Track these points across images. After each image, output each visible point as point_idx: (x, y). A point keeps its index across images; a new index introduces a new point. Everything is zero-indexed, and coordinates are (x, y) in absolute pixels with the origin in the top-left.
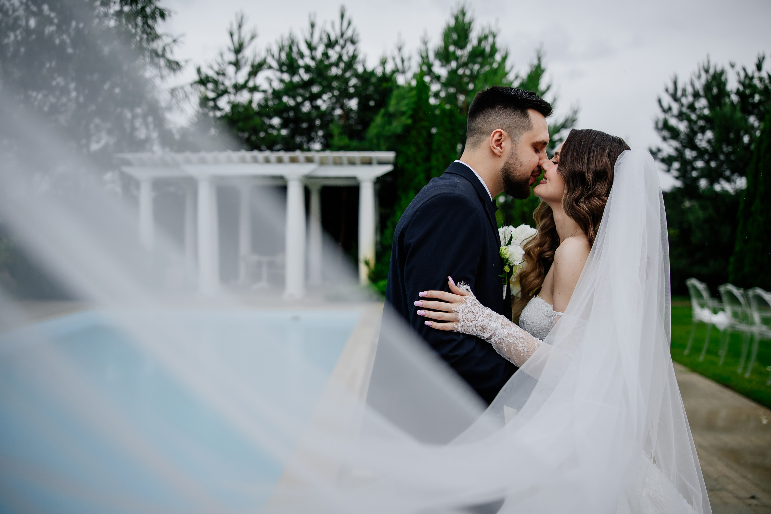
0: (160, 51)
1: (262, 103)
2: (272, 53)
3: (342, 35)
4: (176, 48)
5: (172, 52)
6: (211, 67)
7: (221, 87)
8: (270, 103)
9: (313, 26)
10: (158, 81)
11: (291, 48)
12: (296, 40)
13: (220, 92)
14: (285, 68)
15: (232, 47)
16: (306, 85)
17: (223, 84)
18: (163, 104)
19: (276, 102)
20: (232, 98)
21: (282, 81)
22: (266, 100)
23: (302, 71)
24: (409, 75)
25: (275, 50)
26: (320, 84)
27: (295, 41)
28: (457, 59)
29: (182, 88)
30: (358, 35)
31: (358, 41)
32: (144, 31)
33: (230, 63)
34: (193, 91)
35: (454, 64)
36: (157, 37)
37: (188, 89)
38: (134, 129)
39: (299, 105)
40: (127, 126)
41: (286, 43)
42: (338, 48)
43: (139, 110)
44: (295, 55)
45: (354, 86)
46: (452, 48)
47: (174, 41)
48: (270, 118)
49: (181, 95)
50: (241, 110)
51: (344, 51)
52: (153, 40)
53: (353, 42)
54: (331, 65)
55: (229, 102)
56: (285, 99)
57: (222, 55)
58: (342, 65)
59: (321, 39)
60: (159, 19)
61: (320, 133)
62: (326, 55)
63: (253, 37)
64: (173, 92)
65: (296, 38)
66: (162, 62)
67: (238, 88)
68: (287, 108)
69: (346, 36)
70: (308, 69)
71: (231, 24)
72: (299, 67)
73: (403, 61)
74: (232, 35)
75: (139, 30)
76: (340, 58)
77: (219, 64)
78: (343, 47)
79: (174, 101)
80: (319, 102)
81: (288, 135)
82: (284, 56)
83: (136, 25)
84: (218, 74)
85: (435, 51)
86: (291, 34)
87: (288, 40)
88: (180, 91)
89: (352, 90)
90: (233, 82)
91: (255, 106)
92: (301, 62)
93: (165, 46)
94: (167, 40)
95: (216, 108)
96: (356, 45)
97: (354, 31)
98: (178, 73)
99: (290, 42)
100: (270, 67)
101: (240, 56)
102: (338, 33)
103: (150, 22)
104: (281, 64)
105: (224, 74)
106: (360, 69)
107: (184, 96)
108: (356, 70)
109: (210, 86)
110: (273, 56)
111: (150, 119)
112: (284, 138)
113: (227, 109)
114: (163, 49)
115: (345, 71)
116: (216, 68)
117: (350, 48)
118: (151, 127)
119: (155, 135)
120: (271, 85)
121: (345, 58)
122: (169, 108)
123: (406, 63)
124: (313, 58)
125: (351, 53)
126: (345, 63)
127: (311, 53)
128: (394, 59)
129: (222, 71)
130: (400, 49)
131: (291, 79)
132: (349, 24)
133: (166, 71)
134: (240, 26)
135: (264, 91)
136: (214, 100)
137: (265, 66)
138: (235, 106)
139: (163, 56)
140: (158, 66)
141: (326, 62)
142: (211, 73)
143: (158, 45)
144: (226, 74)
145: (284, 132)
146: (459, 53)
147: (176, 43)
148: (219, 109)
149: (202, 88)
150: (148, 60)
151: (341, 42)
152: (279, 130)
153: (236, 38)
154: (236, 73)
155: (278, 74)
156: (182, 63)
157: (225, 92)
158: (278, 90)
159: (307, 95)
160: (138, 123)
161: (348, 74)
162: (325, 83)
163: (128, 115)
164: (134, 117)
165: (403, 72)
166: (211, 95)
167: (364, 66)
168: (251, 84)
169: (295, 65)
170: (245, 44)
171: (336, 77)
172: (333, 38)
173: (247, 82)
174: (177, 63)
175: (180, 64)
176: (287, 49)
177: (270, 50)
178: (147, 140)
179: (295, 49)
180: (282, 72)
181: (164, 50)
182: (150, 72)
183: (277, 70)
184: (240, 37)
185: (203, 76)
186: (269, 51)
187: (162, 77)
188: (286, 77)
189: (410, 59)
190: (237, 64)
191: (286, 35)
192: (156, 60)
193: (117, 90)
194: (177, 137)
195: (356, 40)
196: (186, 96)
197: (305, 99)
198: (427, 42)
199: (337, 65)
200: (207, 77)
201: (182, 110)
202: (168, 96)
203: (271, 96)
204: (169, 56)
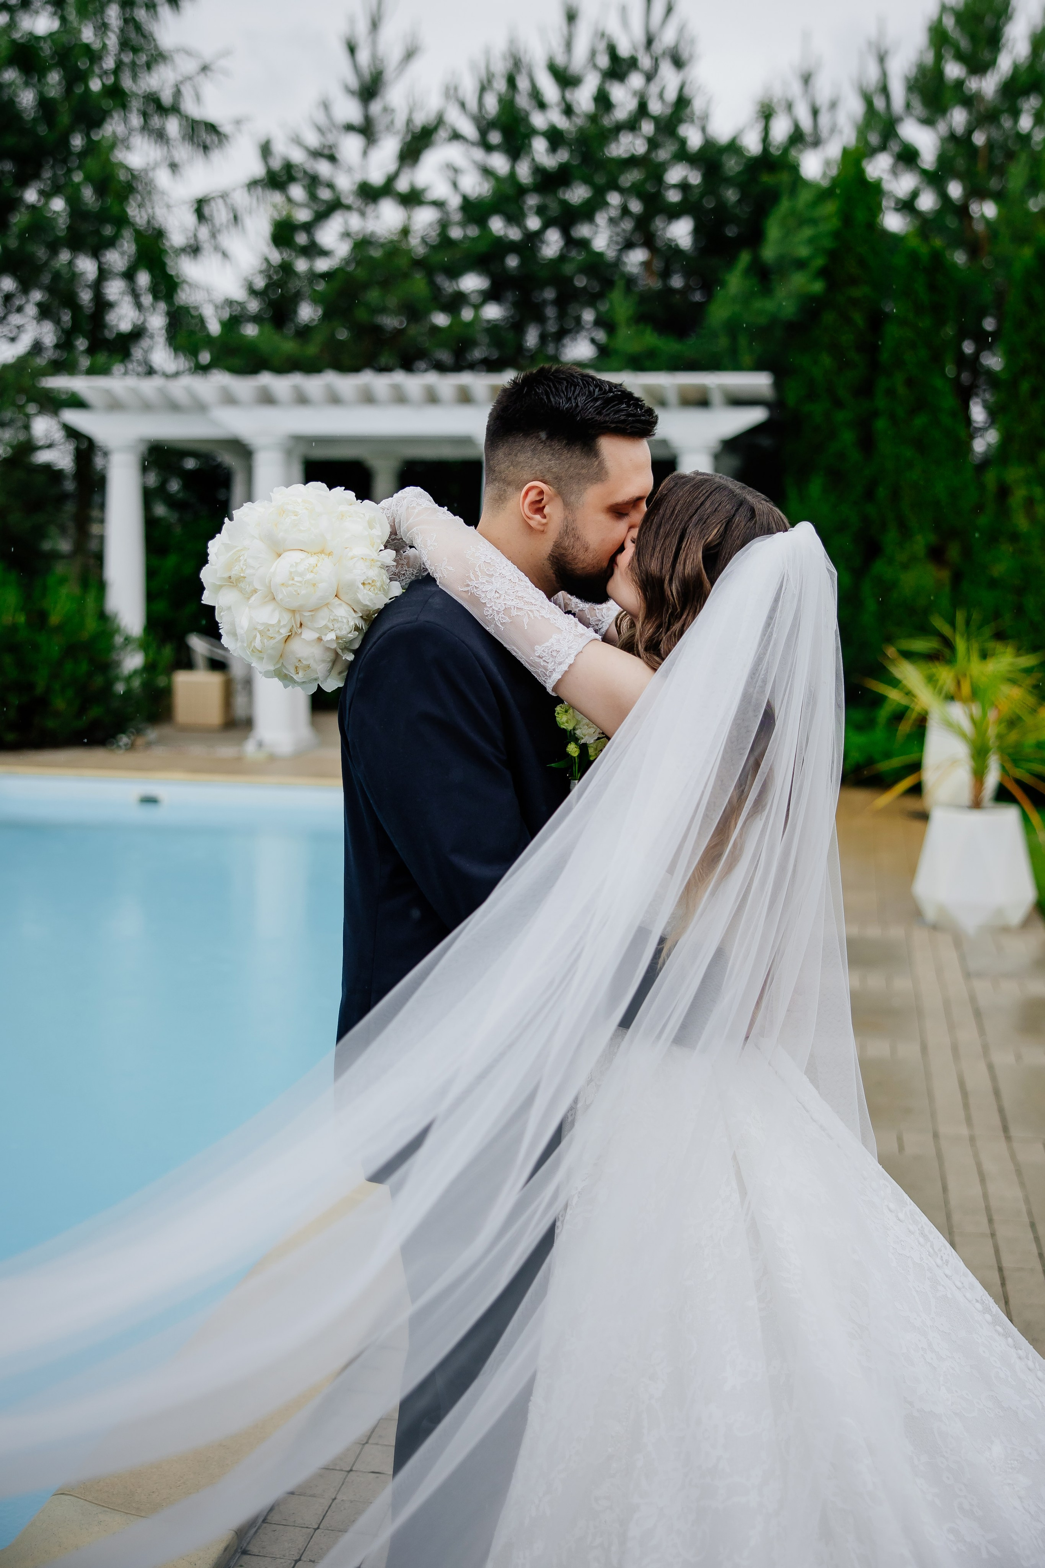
0: (167, 98)
1: (433, 235)
2: (461, 94)
3: (650, 42)
4: (209, 88)
5: (198, 98)
6: (297, 141)
7: (325, 194)
8: (456, 233)
9: (571, 17)
10: (162, 178)
11: (511, 81)
12: (525, 59)
13: (322, 208)
14: (495, 138)
15: (354, 83)
16: (552, 182)
17: (330, 186)
18: (177, 238)
19: (473, 231)
20: (355, 222)
21: (487, 172)
22: (444, 225)
23: (539, 145)
24: (833, 150)
25: (469, 89)
26: (587, 181)
27: (523, 60)
28: (969, 101)
29: (224, 196)
30: (692, 42)
31: (691, 56)
32: (125, 43)
33: (349, 128)
34: (254, 201)
35: (959, 117)
36: (157, 57)
37: (241, 198)
38: (102, 305)
39: (533, 239)
40: (86, 297)
41: (500, 67)
42: (636, 80)
43: (116, 259)
44: (523, 101)
45: (684, 186)
46: (953, 70)
47: (204, 67)
48: (454, 273)
49: (220, 213)
50: (376, 253)
51: (654, 89)
52: (149, 66)
53: (678, 63)
54: (619, 128)
55: (346, 235)
56: (497, 225)
57: (326, 106)
58: (647, 128)
59: (593, 53)
61: (588, 316)
62: (603, 100)
63: (410, 55)
64: (200, 208)
65: (525, 52)
67: (371, 195)
68: (503, 246)
69: (659, 47)
70: (555, 138)
71: (352, 21)
72: (533, 132)
73: (815, 112)
74: (352, 49)
75: (112, 41)
76: (642, 109)
77: (320, 130)
78: (650, 77)
79: (204, 232)
80: (583, 231)
81: (505, 319)
82: (492, 105)
83: (103, 28)
84: (316, 154)
85: (907, 79)
86: (512, 42)
87: (505, 59)
88: (220, 201)
89: (674, 196)
90: (358, 177)
91: (414, 241)
92: (539, 120)
93: (182, 82)
94: (186, 66)
95: (313, 250)
96: (687, 70)
97: (681, 30)
98: (216, 155)
99: (509, 64)
100: (456, 136)
101: (375, 107)
102: (639, 35)
103: (141, 14)
104: (484, 126)
105: (332, 158)
106: (694, 139)
107: (231, 216)
108: (683, 142)
109: (297, 192)
110: (463, 105)
111: (143, 279)
112: (493, 329)
113: (342, 250)
114: (175, 89)
115: (653, 144)
116: (313, 140)
117: (670, 79)
118: (147, 299)
119: (157, 322)
120: (455, 185)
121: (655, 107)
122: (194, 250)
123: (824, 120)
124: (568, 111)
125: (671, 95)
126: (656, 120)
127: (563, 98)
128: (790, 107)
129: (330, 147)
130: (807, 79)
131: (513, 168)
132: (669, 10)
133: (183, 152)
134: (375, 25)
135: (439, 204)
136: (308, 227)
137: (442, 134)
138: (362, 244)
139: (174, 109)
140: (160, 136)
141: (607, 122)
142: (298, 156)
143: (160, 80)
144: (338, 156)
145: (493, 312)
146: (973, 84)
147: (209, 73)
148: (324, 253)
149: (277, 197)
150: (136, 120)
151: (645, 62)
152: (477, 307)
153: (364, 57)
154: (365, 153)
155: (479, 154)
156: (226, 128)
157: (335, 206)
158: (476, 198)
159: (554, 209)
160: (114, 289)
161: (663, 155)
162: (600, 179)
163: (87, 266)
164: (103, 274)
165: (817, 143)
166: (303, 215)
167: (703, 129)
168: (402, 185)
169: (522, 129)
170: (389, 73)
171: (632, 162)
172: (624, 50)
173: (393, 176)
174: (212, 128)
175: (221, 129)
176: (501, 85)
177: (456, 89)
178: (138, 333)
179: (523, 84)
180: (488, 148)
181: (178, 93)
183: (473, 144)
184: (374, 56)
185: (276, 164)
186: (451, 93)
187: (174, 167)
188: (499, 163)
189: (833, 105)
190: (367, 130)
191: (500, 46)
192: (156, 121)
193: (58, 204)
194: (214, 328)
195: (685, 55)
196: (236, 218)
197: (547, 224)
198: (886, 52)
199: (632, 125)
200: (289, 167)
201: (225, 255)
202: (190, 219)
203: (457, 217)
204: (190, 107)
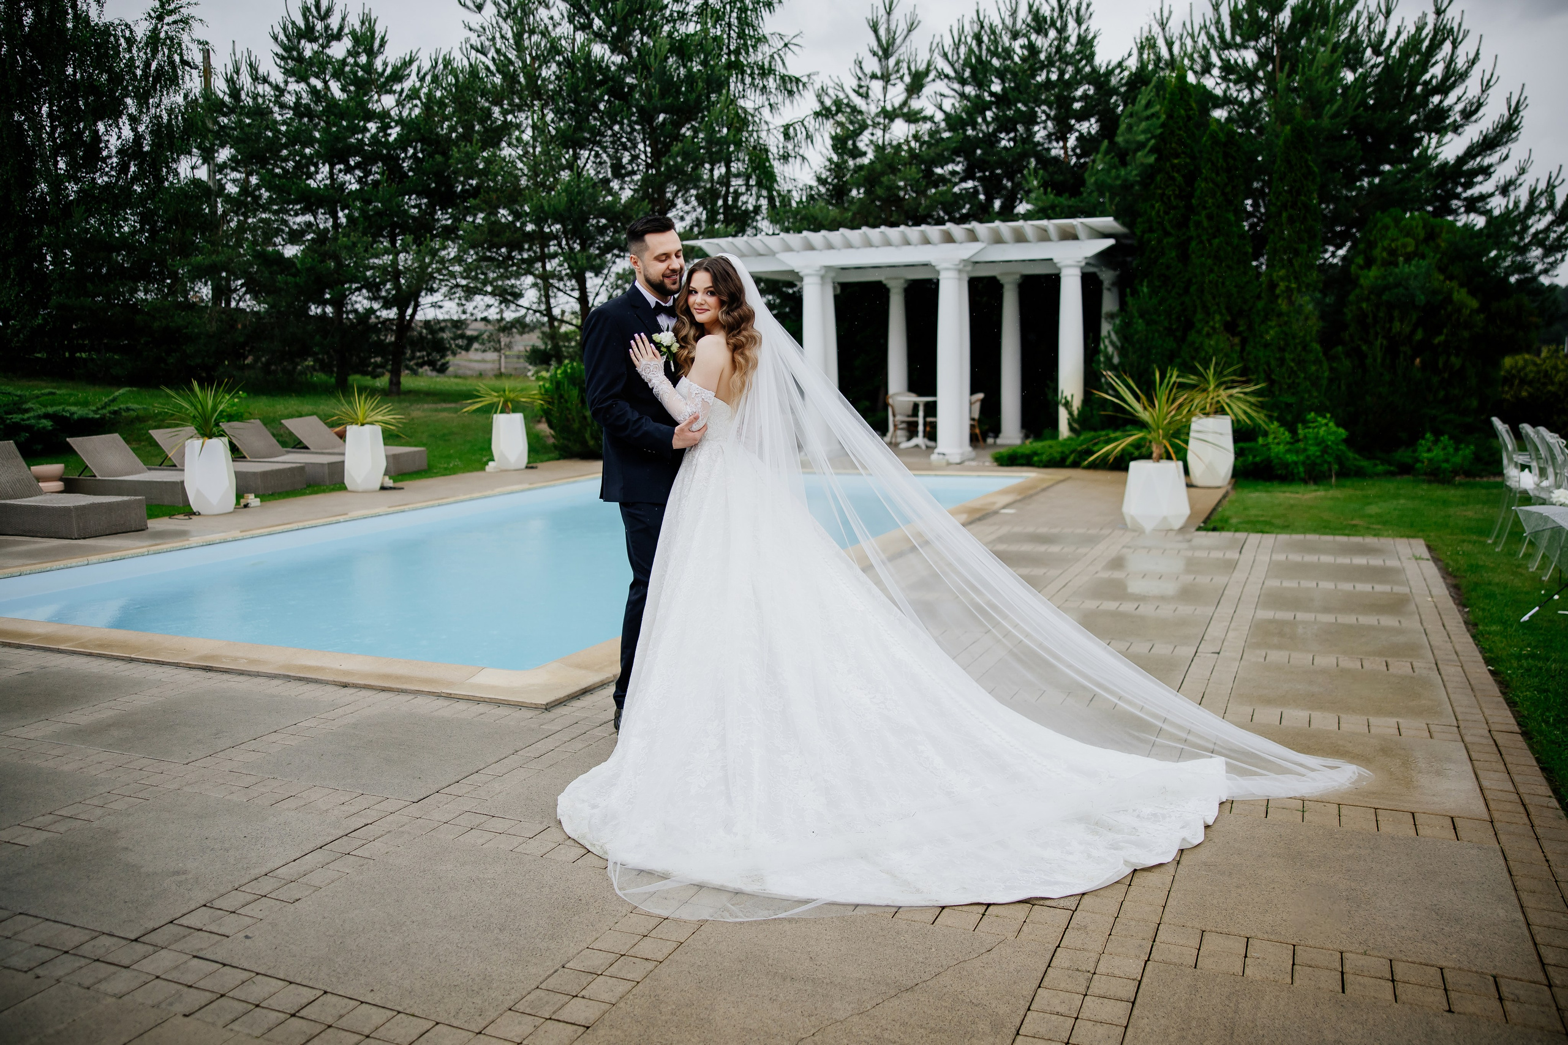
0: (765, 64)
1: (931, 138)
2: (943, 48)
3: (1061, 9)
4: (789, 58)
5: (785, 63)
7: (859, 118)
8: (942, 136)
10: (764, 114)
11: (977, 39)
13: (858, 127)
14: (967, 76)
15: (876, 48)
16: (1001, 100)
17: (863, 112)
18: (773, 151)
19: (954, 135)
20: (878, 134)
21: (963, 96)
22: (936, 131)
25: (948, 44)
27: (986, 22)
29: (800, 122)
30: (1088, 6)
31: (1087, 15)
32: (741, 35)
33: (874, 76)
34: (819, 126)
36: (760, 40)
37: (811, 123)
41: (970, 31)
43: (735, 167)
45: (1085, 97)
47: (786, 45)
48: (941, 162)
49: (799, 134)
50: (891, 153)
52: (755, 46)
54: (1040, 65)
57: (860, 64)
58: (1059, 63)
60: (765, 13)
62: (1031, 47)
63: (911, 29)
64: (787, 130)
66: (771, 83)
67: (890, 115)
68: (975, 142)
69: (1067, 12)
71: (874, 11)
74: (875, 29)
76: (1057, 50)
77: (857, 78)
78: (1059, 32)
82: (964, 53)
87: (973, 24)
88: (799, 126)
89: (1080, 105)
90: (881, 106)
93: (774, 54)
94: (776, 44)
95: (857, 153)
96: (1084, 23)
98: (797, 97)
99: (976, 27)
100: (942, 75)
101: (892, 62)
102: (1054, 5)
103: (751, 17)
104: (959, 69)
105: (866, 96)
107: (805, 134)
110: (945, 55)
113: (872, 152)
114: (770, 59)
116: (852, 84)
117: (1073, 31)
120: (940, 106)
122: (785, 158)
129: (864, 89)
131: (979, 94)
133: (778, 98)
134: (889, 14)
135: (931, 119)
136: (852, 138)
137: (933, 75)
139: (771, 71)
140: (763, 89)
141: (1034, 61)
142: (843, 96)
143: (760, 55)
144: (868, 94)
147: (789, 47)
148: (862, 154)
149: (831, 122)
153: (882, 32)
154: (885, 89)
155: (956, 86)
156: (802, 79)
157: (866, 124)
158: (954, 114)
168: (909, 109)
170: (898, 41)
171: (1049, 85)
172: (1045, 15)
173: (905, 103)
174: (795, 80)
175: (799, 80)
176: (970, 41)
177: (940, 47)
179: (985, 39)
180: (963, 82)
181: (772, 61)
182: (750, 102)
183: (953, 79)
184: (888, 30)
186: (936, 47)
187: (772, 106)
188: (969, 90)
190: (886, 78)
191: (970, 16)
192: (760, 80)
194: (798, 201)
195: (1083, 15)
196: (809, 137)
199: (1050, 63)
200: (838, 103)
201: (803, 158)
202: (781, 138)
203: (943, 125)
204: (779, 68)
